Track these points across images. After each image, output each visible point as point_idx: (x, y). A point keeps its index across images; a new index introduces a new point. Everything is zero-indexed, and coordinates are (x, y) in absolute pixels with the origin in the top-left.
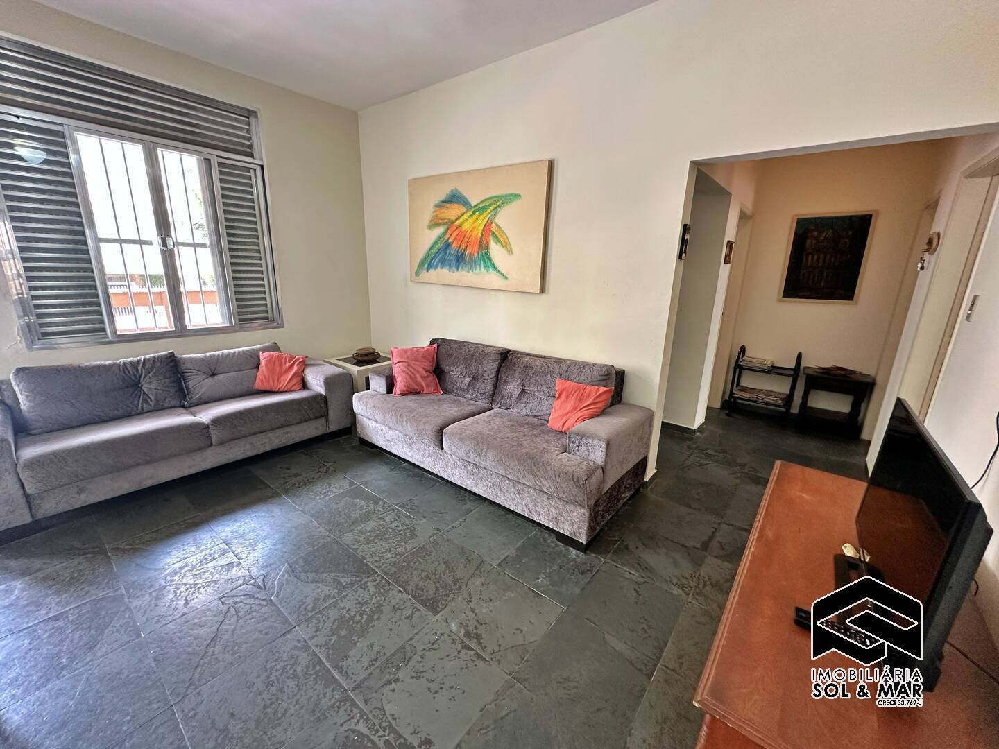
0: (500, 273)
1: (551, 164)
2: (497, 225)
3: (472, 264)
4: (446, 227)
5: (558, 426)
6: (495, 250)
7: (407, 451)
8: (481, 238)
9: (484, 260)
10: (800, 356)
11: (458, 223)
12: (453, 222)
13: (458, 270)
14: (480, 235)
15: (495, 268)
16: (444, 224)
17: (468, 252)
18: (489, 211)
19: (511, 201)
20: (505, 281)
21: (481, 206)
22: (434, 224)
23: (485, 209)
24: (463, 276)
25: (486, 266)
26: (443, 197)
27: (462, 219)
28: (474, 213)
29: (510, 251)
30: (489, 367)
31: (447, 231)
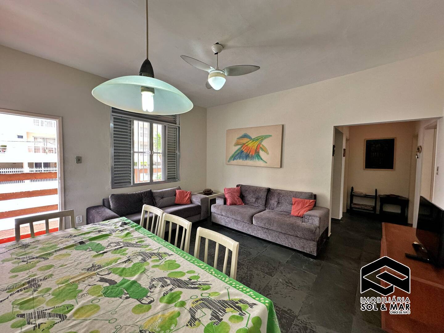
0: (264, 161)
1: (283, 126)
2: (263, 145)
3: (252, 158)
4: (242, 145)
5: (296, 214)
6: (262, 153)
7: (235, 225)
8: (256, 149)
9: (257, 157)
10: (376, 190)
11: (246, 144)
12: (244, 144)
13: (246, 160)
14: (256, 148)
15: (262, 159)
16: (241, 145)
17: (250, 154)
18: (259, 140)
19: (268, 137)
20: (266, 164)
21: (256, 139)
22: (237, 144)
23: (258, 140)
24: (249, 162)
25: (258, 159)
26: (241, 135)
27: (248, 143)
28: (253, 141)
29: (268, 154)
30: (263, 195)
31: (242, 147)
